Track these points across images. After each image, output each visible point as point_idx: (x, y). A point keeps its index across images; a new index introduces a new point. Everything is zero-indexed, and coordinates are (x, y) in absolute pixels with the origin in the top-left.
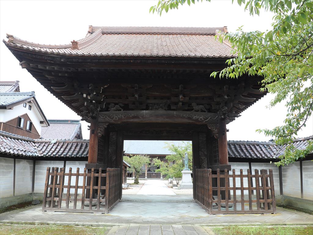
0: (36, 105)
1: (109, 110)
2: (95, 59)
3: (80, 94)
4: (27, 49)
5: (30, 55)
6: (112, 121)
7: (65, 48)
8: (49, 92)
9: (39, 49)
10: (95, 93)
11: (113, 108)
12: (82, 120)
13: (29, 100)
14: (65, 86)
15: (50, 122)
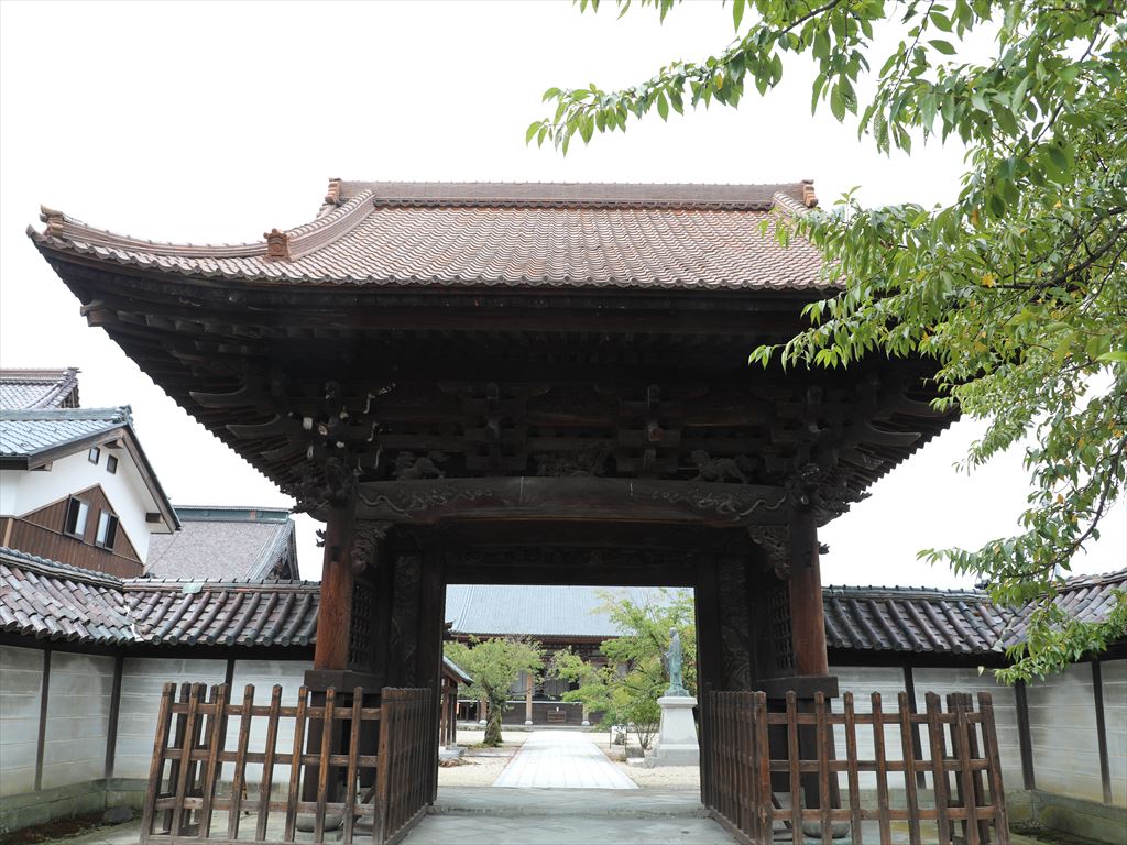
0: (136, 455)
1: (394, 473)
2: (347, 295)
3: (293, 416)
4: (109, 259)
5: (118, 278)
6: (406, 516)
7: (244, 257)
8: (182, 410)
9: (152, 258)
10: (343, 415)
11: (410, 467)
12: (297, 510)
13: (108, 439)
14: (241, 387)
15: (183, 517)
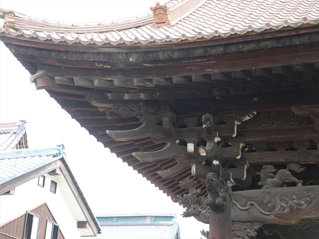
2: (216, 46)
3: (180, 144)
4: (47, 40)
5: (53, 53)
10: (217, 139)
11: (272, 178)
14: (140, 124)
